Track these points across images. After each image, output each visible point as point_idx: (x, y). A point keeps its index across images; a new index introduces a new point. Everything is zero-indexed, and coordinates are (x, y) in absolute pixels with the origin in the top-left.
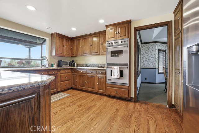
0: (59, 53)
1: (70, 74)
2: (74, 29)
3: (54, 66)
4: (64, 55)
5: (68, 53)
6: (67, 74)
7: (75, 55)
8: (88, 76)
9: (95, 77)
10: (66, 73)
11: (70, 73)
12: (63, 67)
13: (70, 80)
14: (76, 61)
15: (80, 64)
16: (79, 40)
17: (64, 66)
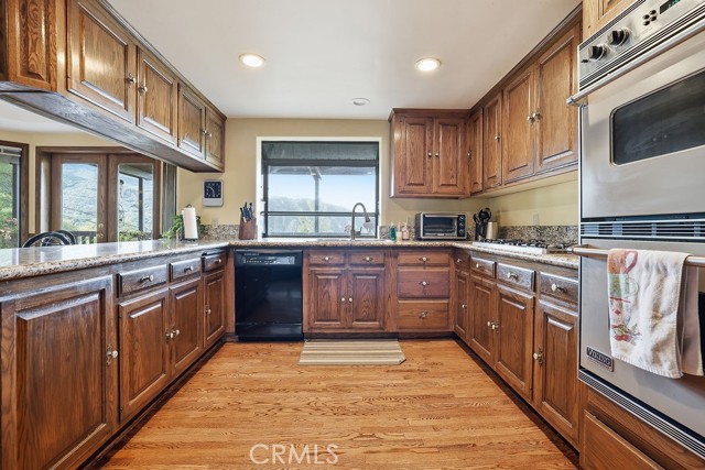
0: (410, 184)
1: (446, 270)
2: (428, 66)
3: (398, 234)
4: (435, 189)
5: (452, 181)
6: (428, 269)
7: (480, 188)
8: (501, 296)
9: (530, 306)
10: (424, 265)
11: (448, 265)
12: (425, 240)
13: (448, 298)
14: (504, 211)
15: (514, 228)
16: (491, 112)
17: (429, 236)
